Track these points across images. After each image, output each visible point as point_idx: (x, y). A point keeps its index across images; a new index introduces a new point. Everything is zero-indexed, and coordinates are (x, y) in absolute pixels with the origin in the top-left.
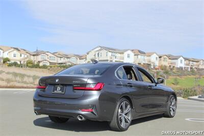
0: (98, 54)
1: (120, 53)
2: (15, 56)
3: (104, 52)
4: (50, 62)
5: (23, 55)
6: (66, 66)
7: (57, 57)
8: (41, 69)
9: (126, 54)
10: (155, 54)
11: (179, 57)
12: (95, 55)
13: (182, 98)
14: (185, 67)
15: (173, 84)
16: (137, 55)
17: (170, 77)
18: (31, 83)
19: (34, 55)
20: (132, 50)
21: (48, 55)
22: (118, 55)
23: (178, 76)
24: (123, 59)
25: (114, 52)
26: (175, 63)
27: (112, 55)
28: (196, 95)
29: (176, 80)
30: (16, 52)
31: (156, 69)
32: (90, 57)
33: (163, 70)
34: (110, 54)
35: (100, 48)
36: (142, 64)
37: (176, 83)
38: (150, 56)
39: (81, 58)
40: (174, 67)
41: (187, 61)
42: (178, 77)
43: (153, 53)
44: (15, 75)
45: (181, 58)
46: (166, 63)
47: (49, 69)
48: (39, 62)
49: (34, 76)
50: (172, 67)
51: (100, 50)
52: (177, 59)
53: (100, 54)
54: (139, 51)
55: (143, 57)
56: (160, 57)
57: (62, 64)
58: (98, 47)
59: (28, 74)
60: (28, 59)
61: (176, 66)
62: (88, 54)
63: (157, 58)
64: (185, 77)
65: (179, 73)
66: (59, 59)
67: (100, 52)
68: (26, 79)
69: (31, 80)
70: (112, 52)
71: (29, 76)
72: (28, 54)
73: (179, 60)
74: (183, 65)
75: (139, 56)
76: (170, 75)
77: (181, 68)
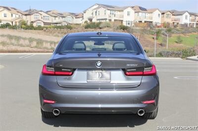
0: (96, 12)
1: (119, 11)
2: (5, 16)
3: (102, 10)
4: (44, 23)
5: (14, 15)
6: (62, 26)
7: (51, 16)
8: (37, 31)
9: (126, 11)
10: (157, 10)
11: (185, 12)
12: (92, 14)
13: (181, 59)
14: (190, 24)
15: (176, 42)
16: (138, 12)
17: (173, 35)
18: (28, 46)
19: (26, 15)
20: (133, 7)
21: (41, 15)
22: (118, 13)
23: (183, 33)
24: (123, 17)
25: (113, 10)
26: (179, 20)
27: (111, 13)
28: (195, 55)
29: (179, 38)
30: (6, 11)
31: (158, 27)
32: (87, 16)
33: (165, 27)
34: (108, 12)
35: (97, 6)
36: (143, 22)
37: (179, 41)
38: (152, 13)
39: (77, 16)
40: (178, 23)
41: (193, 16)
42: (182, 35)
43: (155, 10)
44: (10, 37)
45: (187, 14)
46: (169, 20)
47: (45, 31)
48: (32, 22)
49: (30, 38)
50: (175, 24)
51: (98, 8)
52: (182, 15)
53: (98, 12)
54: (140, 8)
55: (144, 14)
56: (163, 14)
57: (57, 23)
58: (95, 5)
59: (24, 37)
60: (20, 19)
61: (180, 23)
62: (85, 12)
63: (159, 15)
64: (190, 34)
65: (183, 31)
66: (54, 18)
67: (98, 10)
68: (21, 42)
69: (27, 42)
70: (111, 10)
71: (25, 39)
72: (19, 14)
73: (184, 16)
74: (188, 22)
75: (140, 14)
76: (173, 33)
77: (186, 25)
